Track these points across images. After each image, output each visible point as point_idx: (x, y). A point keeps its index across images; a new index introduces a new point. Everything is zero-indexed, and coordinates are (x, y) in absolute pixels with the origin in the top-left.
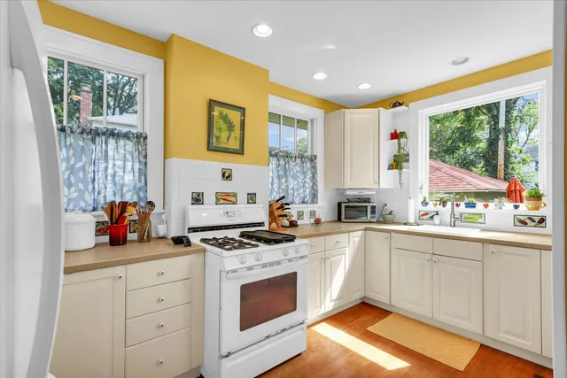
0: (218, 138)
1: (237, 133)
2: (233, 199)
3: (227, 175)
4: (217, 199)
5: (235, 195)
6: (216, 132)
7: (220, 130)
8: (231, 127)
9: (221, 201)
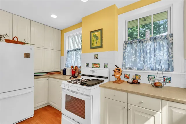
0: (93, 44)
1: (99, 40)
2: (98, 66)
3: (96, 57)
4: (93, 66)
5: (99, 64)
6: (92, 42)
7: (93, 41)
8: (97, 38)
9: (94, 67)
